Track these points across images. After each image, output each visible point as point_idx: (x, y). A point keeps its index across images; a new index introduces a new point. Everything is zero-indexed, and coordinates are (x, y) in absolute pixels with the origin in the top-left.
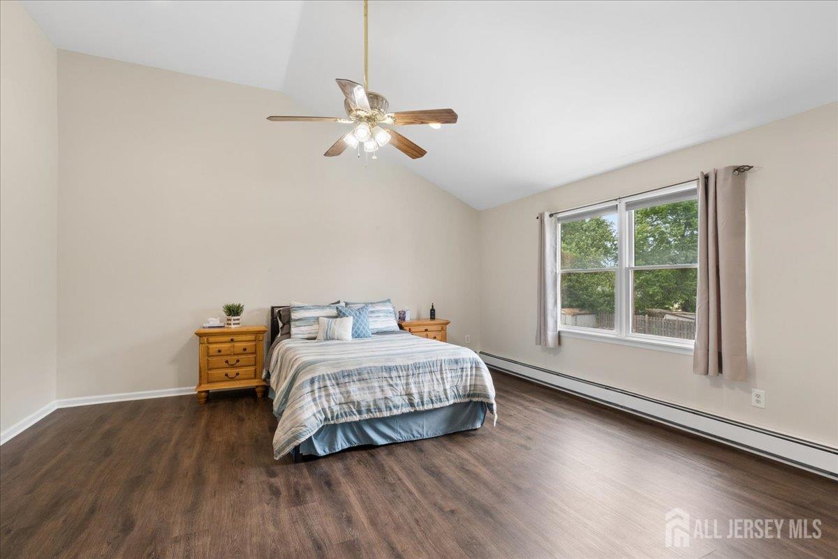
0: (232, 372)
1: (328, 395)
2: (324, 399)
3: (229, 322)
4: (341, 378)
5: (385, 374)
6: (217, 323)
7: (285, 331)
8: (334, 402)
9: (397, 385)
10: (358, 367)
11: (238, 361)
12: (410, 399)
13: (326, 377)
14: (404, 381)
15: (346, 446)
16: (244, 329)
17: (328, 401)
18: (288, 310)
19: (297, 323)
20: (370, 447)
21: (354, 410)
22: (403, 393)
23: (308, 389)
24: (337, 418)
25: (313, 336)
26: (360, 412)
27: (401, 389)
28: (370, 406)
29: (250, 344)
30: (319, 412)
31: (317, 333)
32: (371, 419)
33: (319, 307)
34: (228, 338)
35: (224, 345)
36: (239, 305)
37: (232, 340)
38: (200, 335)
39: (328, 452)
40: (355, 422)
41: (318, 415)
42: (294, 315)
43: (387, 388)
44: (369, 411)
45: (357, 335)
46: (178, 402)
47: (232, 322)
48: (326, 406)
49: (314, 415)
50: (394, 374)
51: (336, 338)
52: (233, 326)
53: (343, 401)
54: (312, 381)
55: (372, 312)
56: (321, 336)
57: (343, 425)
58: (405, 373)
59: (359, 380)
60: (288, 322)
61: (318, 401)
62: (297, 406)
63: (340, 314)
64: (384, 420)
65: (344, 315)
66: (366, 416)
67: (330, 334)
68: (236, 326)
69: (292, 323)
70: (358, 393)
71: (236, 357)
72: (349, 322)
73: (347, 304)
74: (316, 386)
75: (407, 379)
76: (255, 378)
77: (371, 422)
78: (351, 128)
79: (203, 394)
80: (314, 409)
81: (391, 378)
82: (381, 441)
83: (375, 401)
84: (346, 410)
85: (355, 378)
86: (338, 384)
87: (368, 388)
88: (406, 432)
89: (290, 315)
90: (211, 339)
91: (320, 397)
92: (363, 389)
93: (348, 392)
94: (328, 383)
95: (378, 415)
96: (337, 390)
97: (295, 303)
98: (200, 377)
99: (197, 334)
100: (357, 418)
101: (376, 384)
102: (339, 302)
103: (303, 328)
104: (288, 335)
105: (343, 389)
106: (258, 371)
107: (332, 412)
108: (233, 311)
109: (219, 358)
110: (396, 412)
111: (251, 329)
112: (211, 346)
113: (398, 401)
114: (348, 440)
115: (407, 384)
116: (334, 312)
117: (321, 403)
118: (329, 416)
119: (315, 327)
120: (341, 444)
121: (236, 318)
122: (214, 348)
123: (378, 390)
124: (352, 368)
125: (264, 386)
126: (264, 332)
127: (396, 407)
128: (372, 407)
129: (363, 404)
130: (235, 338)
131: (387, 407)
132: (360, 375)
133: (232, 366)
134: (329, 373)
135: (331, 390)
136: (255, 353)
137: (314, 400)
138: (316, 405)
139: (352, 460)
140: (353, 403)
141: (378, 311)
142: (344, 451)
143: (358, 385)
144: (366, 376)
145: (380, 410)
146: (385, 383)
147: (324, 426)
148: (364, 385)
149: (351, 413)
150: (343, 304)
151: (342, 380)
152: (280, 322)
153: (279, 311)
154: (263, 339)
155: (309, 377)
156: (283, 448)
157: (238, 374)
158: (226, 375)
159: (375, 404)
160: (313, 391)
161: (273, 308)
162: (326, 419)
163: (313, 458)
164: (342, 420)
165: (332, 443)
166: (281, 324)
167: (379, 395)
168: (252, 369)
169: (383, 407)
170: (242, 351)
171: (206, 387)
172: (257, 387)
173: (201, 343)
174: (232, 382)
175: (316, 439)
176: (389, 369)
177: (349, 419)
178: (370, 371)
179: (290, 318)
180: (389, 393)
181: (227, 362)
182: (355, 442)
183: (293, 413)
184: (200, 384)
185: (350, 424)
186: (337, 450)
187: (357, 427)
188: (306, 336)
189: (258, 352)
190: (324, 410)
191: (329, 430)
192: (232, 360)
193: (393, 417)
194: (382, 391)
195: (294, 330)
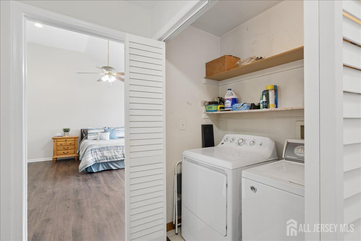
0: (66, 152)
1: (97, 154)
2: (95, 155)
3: (65, 134)
4: (101, 149)
5: (116, 148)
6: (60, 135)
7: (86, 137)
8: (98, 156)
9: (119, 151)
10: (107, 146)
11: (68, 148)
12: (124, 156)
13: (96, 149)
14: (122, 150)
15: (103, 169)
16: (71, 137)
17: (97, 156)
18: (87, 130)
19: (90, 134)
20: (111, 170)
21: (105, 159)
22: (122, 154)
23: (90, 152)
24: (100, 161)
25: (96, 139)
26: (107, 159)
27: (121, 153)
28: (110, 157)
29: (72, 142)
30: (94, 159)
31: (97, 138)
32: (111, 161)
33: (98, 129)
34: (64, 140)
35: (63, 142)
36: (69, 129)
37: (66, 141)
38: (54, 139)
39: (97, 171)
40: (105, 162)
41: (93, 160)
42: (89, 132)
43: (116, 152)
44: (110, 159)
45: (111, 138)
46: (46, 162)
47: (66, 134)
48: (96, 157)
49: (92, 160)
50: (119, 148)
51: (104, 139)
52: (66, 136)
53: (102, 156)
54: (92, 150)
55: (118, 131)
56: (98, 139)
57: (102, 163)
58: (122, 148)
59: (107, 150)
60: (87, 134)
61: (93, 156)
62: (87, 157)
63: (105, 131)
64: (115, 162)
65: (107, 132)
66: (109, 160)
67: (101, 138)
68: (67, 136)
69: (88, 134)
70: (106, 153)
71: (68, 146)
72: (108, 134)
73: (108, 128)
74: (93, 151)
75: (123, 150)
76: (75, 153)
77: (111, 162)
78: (103, 76)
79: (55, 159)
80: (92, 158)
81: (118, 149)
82: (114, 168)
83: (112, 156)
84: (103, 159)
85: (106, 149)
86: (100, 151)
87: (110, 152)
88: (123, 165)
89: (87, 132)
90: (58, 140)
91: (94, 155)
92: (108, 152)
93: (103, 153)
94: (97, 150)
95: (113, 160)
96: (100, 153)
97: (90, 128)
98: (54, 153)
99: (53, 139)
100: (106, 161)
101: (113, 151)
102: (106, 127)
103: (92, 136)
104: (87, 138)
105: (101, 152)
106: (76, 151)
107: (98, 159)
108: (66, 131)
109: (61, 147)
110: (119, 159)
111: (73, 137)
112: (57, 143)
113: (120, 156)
114: (104, 168)
115: (123, 151)
116: (103, 131)
117: (94, 156)
118: (97, 160)
119: (96, 136)
120: (101, 169)
121: (67, 133)
122: (59, 143)
123: (113, 153)
124: (104, 146)
125: (78, 156)
126: (78, 138)
127: (119, 158)
128: (111, 158)
129: (108, 157)
130: (67, 140)
131: (116, 158)
132: (107, 148)
133: (66, 149)
134: (97, 148)
135: (98, 153)
136: (75, 145)
137: (92, 155)
138: (93, 157)
139: (105, 174)
140: (105, 156)
141: (120, 130)
142: (102, 171)
143: (107, 151)
144: (109, 149)
145: (114, 159)
146: (115, 151)
147: (95, 163)
148: (108, 151)
149: (104, 159)
150: (107, 128)
151: (101, 150)
152: (84, 134)
153: (84, 131)
154: (77, 140)
155: (91, 149)
156: (82, 169)
157: (68, 152)
158: (64, 153)
159: (112, 157)
160: (92, 153)
161: (81, 130)
162: (96, 161)
163: (92, 173)
164: (102, 162)
165: (98, 168)
166: (84, 135)
167: (113, 154)
168: (74, 150)
169: (115, 158)
170: (69, 144)
171: (56, 157)
172: (75, 157)
173: (54, 142)
174: (66, 155)
175: (93, 167)
176: (117, 147)
177: (104, 161)
178: (111, 147)
179: (87, 133)
180: (117, 154)
181: (64, 148)
182: (106, 168)
183: (85, 159)
184: (54, 156)
185: (104, 163)
186: (100, 171)
187: (106, 164)
188: (93, 139)
189: (76, 145)
190: (95, 158)
191: (97, 164)
192: (66, 147)
193: (118, 161)
194: (114, 153)
195: (88, 137)
